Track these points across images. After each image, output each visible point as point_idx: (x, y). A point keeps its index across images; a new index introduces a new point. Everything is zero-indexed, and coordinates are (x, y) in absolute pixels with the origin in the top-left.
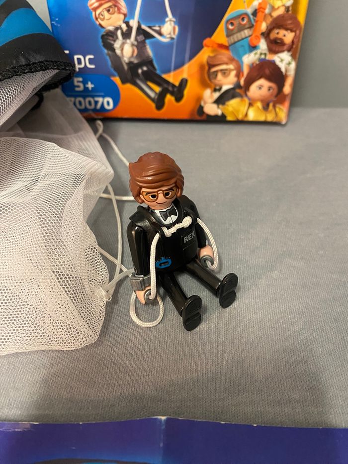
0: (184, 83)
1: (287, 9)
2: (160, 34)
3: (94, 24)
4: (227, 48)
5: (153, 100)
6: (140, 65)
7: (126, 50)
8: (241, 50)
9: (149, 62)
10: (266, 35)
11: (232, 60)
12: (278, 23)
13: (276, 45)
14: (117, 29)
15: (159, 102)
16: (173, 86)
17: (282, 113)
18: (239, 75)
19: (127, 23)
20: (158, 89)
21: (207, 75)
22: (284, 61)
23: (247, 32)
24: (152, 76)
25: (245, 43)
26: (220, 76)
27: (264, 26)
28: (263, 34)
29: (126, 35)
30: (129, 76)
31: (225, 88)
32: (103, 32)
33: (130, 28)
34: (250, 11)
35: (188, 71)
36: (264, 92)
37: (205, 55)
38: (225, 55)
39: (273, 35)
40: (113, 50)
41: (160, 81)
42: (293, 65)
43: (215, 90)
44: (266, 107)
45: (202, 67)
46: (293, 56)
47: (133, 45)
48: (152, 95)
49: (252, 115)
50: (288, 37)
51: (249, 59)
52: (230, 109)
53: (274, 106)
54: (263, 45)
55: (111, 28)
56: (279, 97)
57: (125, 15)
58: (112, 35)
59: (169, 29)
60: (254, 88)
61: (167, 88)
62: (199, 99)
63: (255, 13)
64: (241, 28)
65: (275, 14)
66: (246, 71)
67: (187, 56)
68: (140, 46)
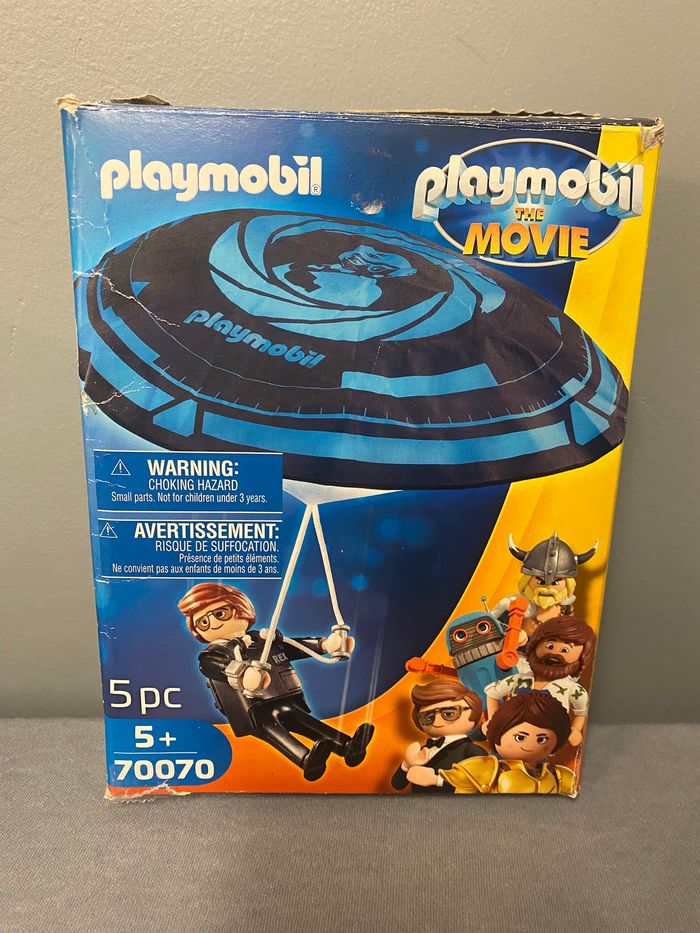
0: (365, 733)
1: (566, 610)
3: (187, 636)
4: (452, 672)
5: (300, 763)
6: (275, 703)
7: (251, 680)
8: (481, 676)
9: (296, 698)
10: (528, 651)
11: (462, 693)
12: (551, 632)
13: (549, 667)
14: (233, 643)
15: (314, 767)
16: (344, 737)
17: (569, 779)
18: (478, 714)
19: (255, 635)
20: (311, 744)
21: (414, 719)
22: (565, 690)
23: (490, 647)
24: (299, 721)
25: (489, 664)
26: (438, 717)
27: (523, 637)
28: (521, 649)
29: (251, 654)
30: (253, 721)
31: (449, 740)
32: (203, 648)
33: (259, 643)
34: (494, 613)
35: (376, 712)
36: (530, 743)
37: (407, 685)
38: (449, 684)
39: (543, 650)
40: (224, 678)
41: (314, 729)
42: (585, 697)
43: (430, 744)
44: (535, 770)
45: (401, 706)
47: (263, 669)
48: (299, 753)
49: (506, 784)
50: (572, 653)
51: (496, 691)
52: (462, 775)
53: (552, 769)
54: (523, 667)
55: (221, 642)
56: (560, 752)
57: (251, 622)
58: (224, 653)
59: (337, 642)
60: (509, 741)
61: (329, 742)
62: (397, 759)
63: (505, 617)
64: (480, 641)
65: (543, 618)
66: (491, 710)
67: (373, 687)
68: (278, 671)
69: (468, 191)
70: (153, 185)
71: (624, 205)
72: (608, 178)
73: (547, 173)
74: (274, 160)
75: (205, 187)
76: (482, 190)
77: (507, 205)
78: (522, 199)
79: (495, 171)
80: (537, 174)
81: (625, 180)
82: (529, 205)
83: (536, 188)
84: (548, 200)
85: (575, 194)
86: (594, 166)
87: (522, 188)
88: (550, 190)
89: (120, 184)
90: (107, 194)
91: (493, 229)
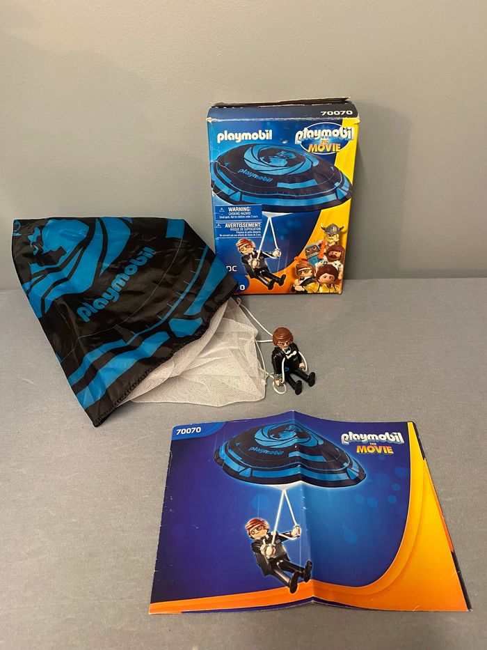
0: (284, 277)
1: (336, 243)
2: (272, 256)
3: (238, 252)
4: (306, 260)
5: (267, 285)
6: (261, 269)
7: (254, 263)
8: (314, 261)
9: (266, 268)
10: (326, 254)
11: (309, 265)
12: (332, 249)
13: (332, 258)
14: (250, 254)
15: (271, 286)
16: (278, 278)
17: (339, 289)
18: (313, 271)
19: (255, 252)
20: (270, 280)
21: (297, 273)
22: (337, 264)
23: (316, 253)
24: (267, 274)
25: (316, 258)
26: (303, 272)
27: (325, 251)
28: (325, 254)
29: (254, 257)
30: (255, 274)
31: (306, 278)
32: (243, 255)
33: (256, 254)
34: (317, 244)
35: (287, 271)
36: (328, 279)
37: (295, 264)
38: (306, 263)
39: (330, 254)
40: (248, 263)
41: (271, 276)
42: (342, 266)
43: (301, 279)
44: (329, 286)
45: (293, 269)
46: (341, 262)
47: (257, 261)
48: (267, 283)
49: (321, 290)
50: (338, 254)
51: (318, 265)
52: (309, 288)
53: (334, 286)
54: (325, 258)
55: (247, 254)
56: (336, 281)
57: (254, 248)
58: (248, 257)
59: (276, 253)
60: (321, 277)
61: (274, 279)
62: (292, 284)
63: (320, 245)
64: (313, 252)
65: (330, 245)
66: (317, 270)
67: (286, 265)
68: (261, 261)
69: (309, 137)
70: (230, 139)
71: (349, 137)
72: (345, 131)
73: (329, 131)
74: (260, 131)
75: (243, 139)
76: (312, 136)
77: (319, 139)
78: (323, 137)
79: (316, 131)
80: (326, 131)
81: (349, 131)
82: (325, 139)
83: (326, 135)
84: (330, 137)
85: (337, 135)
86: (341, 128)
87: (322, 135)
88: (330, 135)
89: (222, 139)
90: (219, 142)
91: (315, 145)
